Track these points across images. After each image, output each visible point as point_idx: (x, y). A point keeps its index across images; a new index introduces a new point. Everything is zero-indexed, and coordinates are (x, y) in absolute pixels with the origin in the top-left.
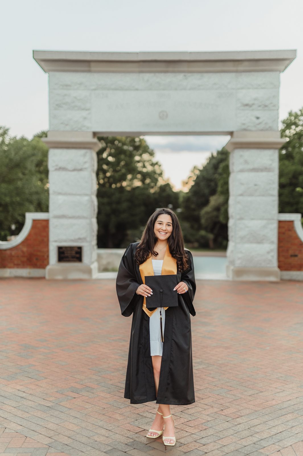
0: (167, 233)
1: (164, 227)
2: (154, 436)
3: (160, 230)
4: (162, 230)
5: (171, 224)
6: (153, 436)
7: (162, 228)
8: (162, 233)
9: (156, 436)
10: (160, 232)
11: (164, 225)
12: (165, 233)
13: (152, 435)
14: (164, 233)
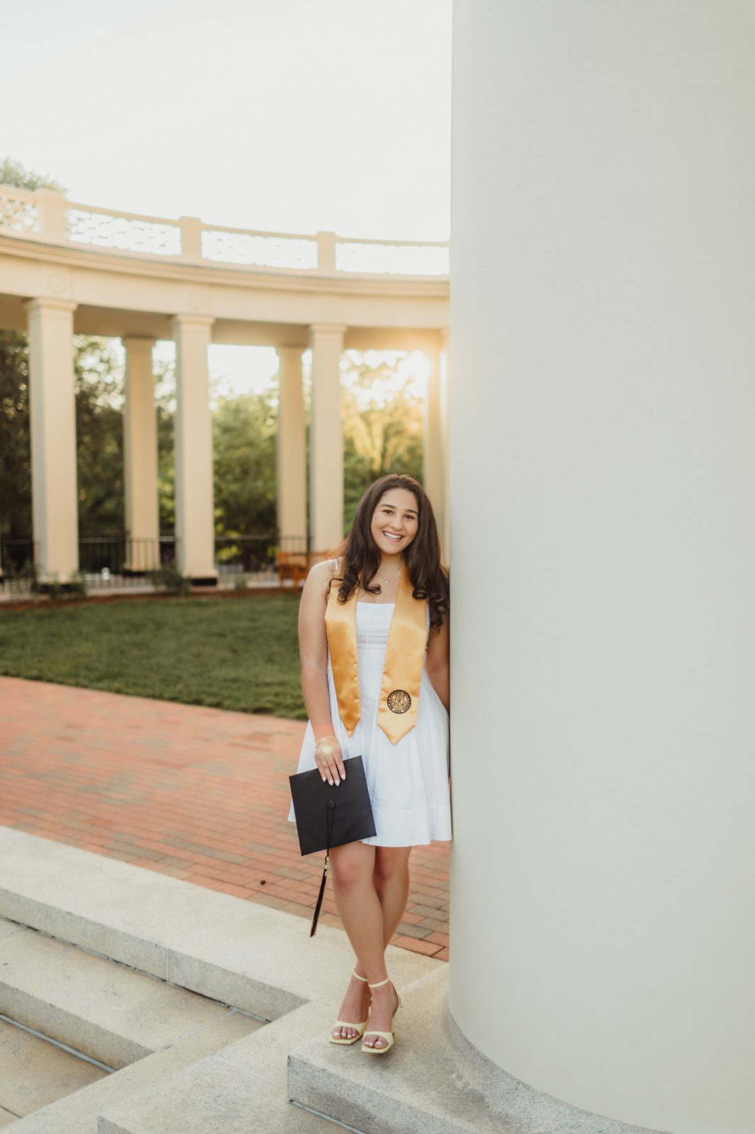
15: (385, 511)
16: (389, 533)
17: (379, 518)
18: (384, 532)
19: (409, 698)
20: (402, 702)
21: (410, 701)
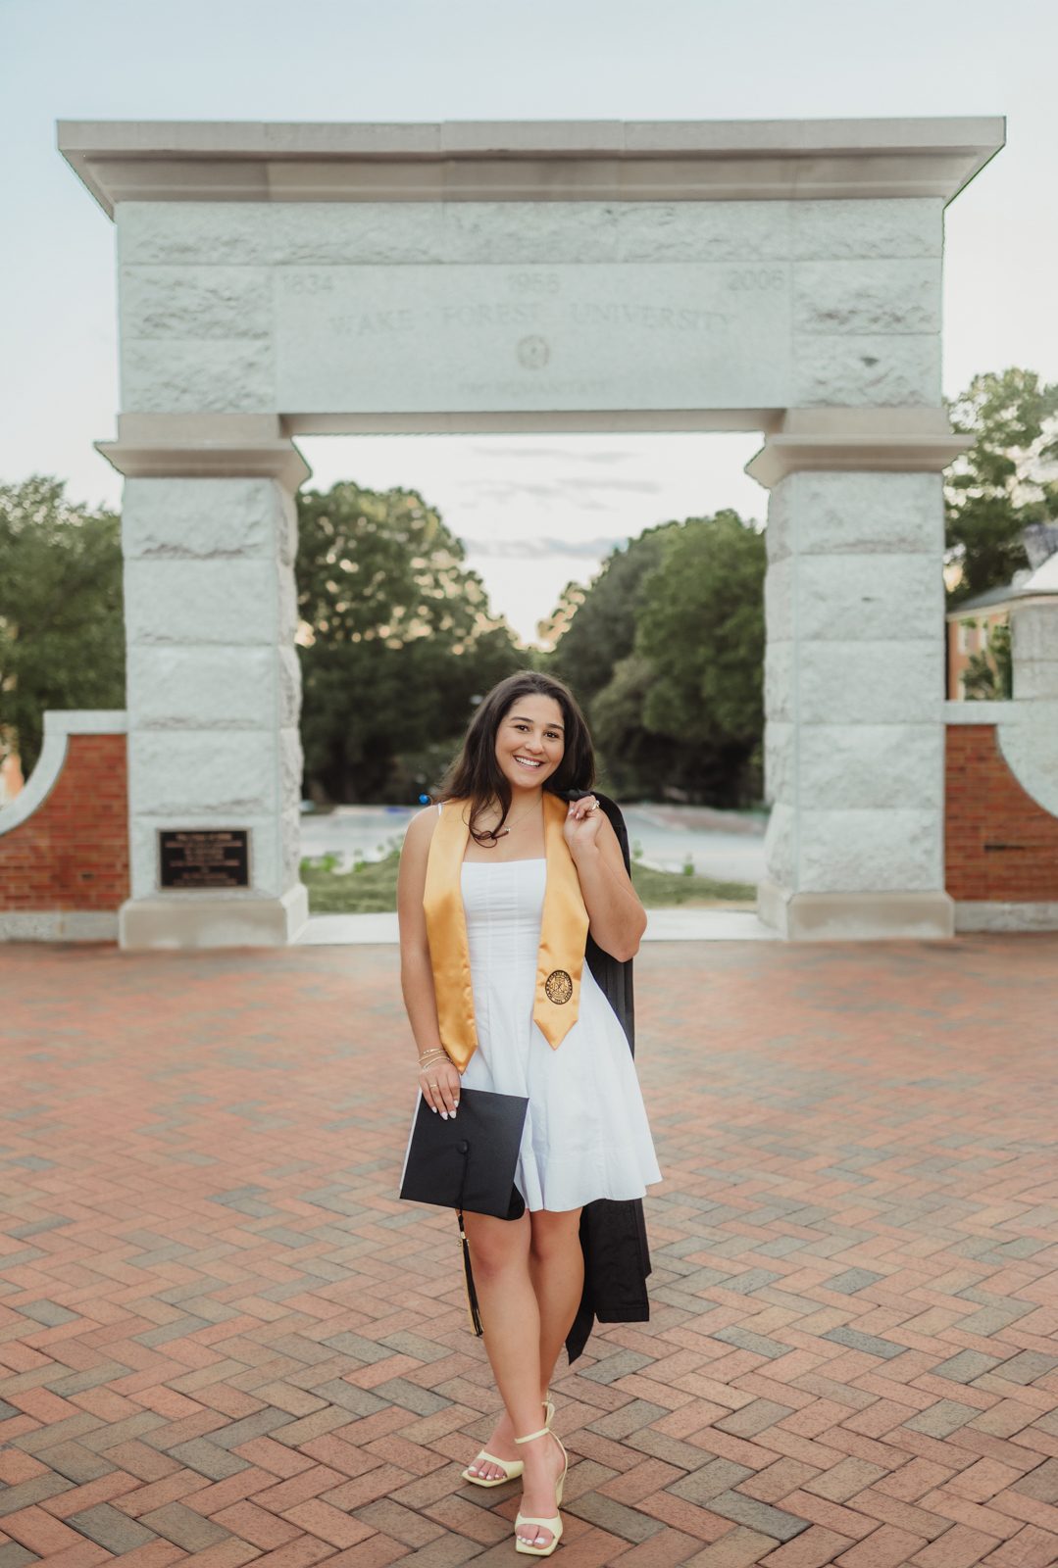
0: (541, 763)
1: (536, 741)
2: (489, 1477)
3: (520, 752)
4: (529, 750)
5: (560, 733)
6: (485, 1479)
7: (527, 742)
8: (528, 762)
9: (495, 1479)
10: (519, 759)
11: (538, 733)
12: (536, 764)
13: (481, 1474)
14: (533, 763)
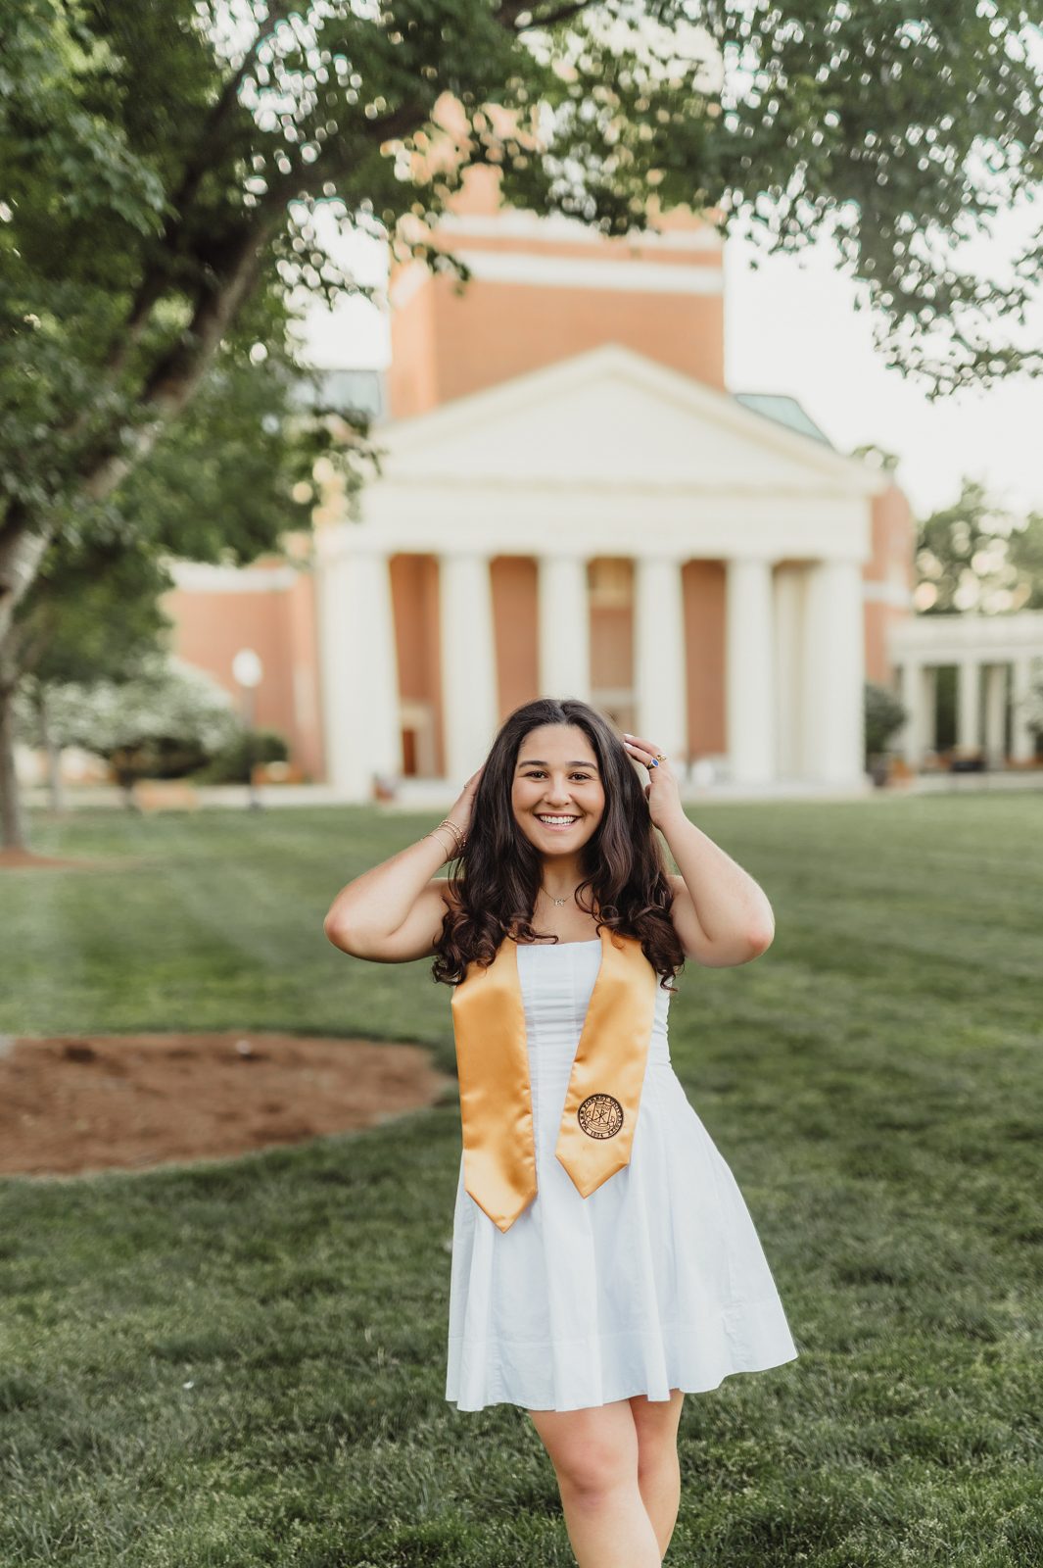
15: (529, 775)
16: (548, 815)
17: (526, 790)
18: (538, 816)
19: (621, 1111)
20: (606, 1117)
21: (622, 1116)
